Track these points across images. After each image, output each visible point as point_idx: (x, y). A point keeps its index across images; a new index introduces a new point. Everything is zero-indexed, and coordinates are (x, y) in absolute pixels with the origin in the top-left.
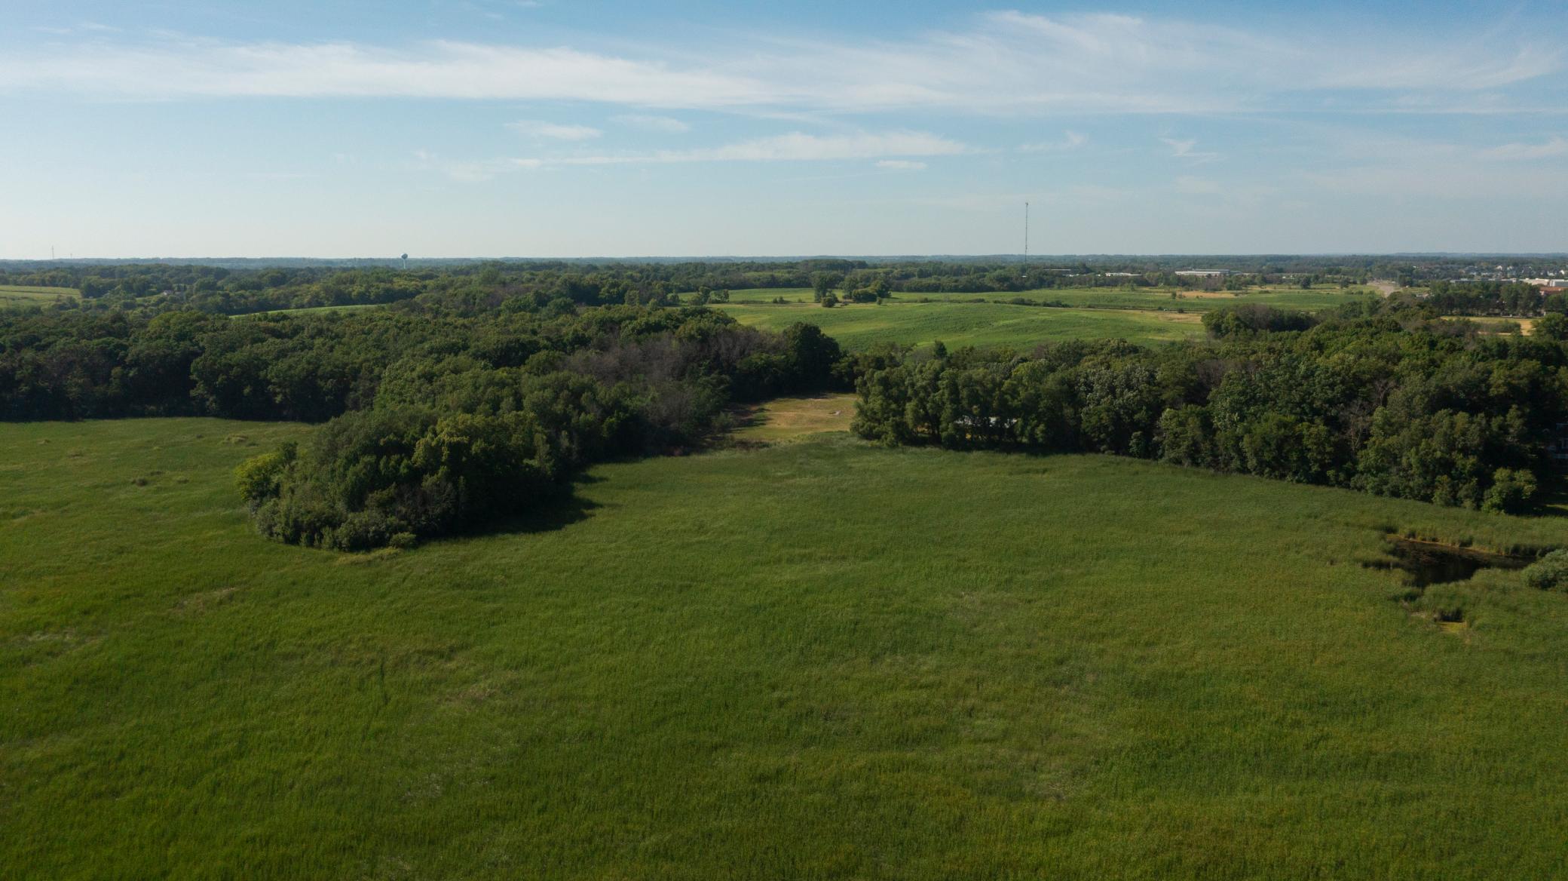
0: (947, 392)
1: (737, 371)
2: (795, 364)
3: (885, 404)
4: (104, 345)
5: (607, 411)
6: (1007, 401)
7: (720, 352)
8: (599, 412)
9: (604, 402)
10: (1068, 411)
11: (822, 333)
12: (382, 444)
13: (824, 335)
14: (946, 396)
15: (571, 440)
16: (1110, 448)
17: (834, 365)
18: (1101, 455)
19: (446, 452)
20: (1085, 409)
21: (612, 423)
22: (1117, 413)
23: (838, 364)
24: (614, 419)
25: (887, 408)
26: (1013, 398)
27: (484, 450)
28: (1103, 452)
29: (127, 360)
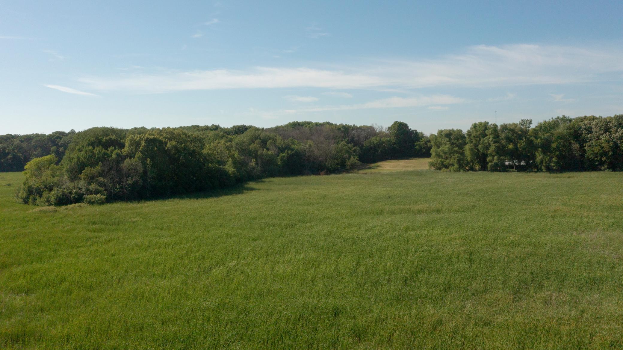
0: (491, 137)
1: (364, 148)
2: (395, 143)
3: (451, 147)
4: (51, 137)
5: (281, 150)
6: (532, 141)
7: (354, 137)
8: (277, 150)
9: (280, 146)
10: (576, 146)
11: (409, 128)
12: (104, 140)
13: (410, 129)
14: (491, 139)
15: (257, 164)
16: (608, 168)
17: (416, 143)
18: (603, 172)
19: (143, 144)
20: (588, 144)
21: (284, 156)
22: (615, 143)
23: (419, 143)
24: (285, 154)
25: (452, 150)
26: (537, 138)
27: (175, 147)
28: (604, 170)
29: (59, 144)
